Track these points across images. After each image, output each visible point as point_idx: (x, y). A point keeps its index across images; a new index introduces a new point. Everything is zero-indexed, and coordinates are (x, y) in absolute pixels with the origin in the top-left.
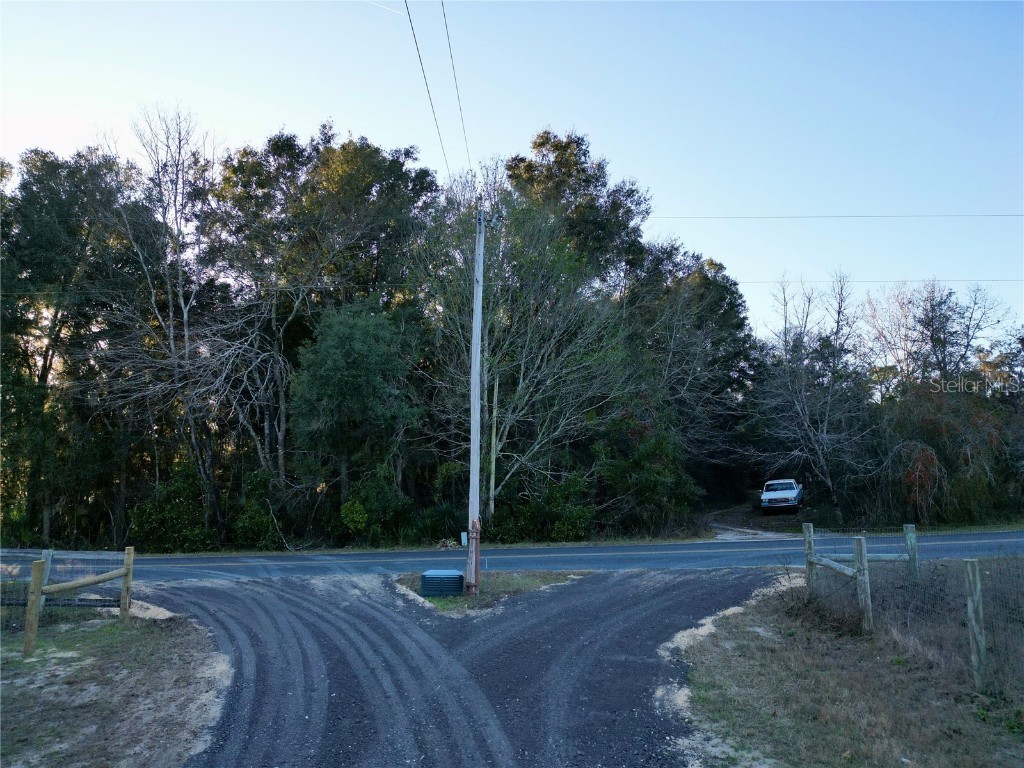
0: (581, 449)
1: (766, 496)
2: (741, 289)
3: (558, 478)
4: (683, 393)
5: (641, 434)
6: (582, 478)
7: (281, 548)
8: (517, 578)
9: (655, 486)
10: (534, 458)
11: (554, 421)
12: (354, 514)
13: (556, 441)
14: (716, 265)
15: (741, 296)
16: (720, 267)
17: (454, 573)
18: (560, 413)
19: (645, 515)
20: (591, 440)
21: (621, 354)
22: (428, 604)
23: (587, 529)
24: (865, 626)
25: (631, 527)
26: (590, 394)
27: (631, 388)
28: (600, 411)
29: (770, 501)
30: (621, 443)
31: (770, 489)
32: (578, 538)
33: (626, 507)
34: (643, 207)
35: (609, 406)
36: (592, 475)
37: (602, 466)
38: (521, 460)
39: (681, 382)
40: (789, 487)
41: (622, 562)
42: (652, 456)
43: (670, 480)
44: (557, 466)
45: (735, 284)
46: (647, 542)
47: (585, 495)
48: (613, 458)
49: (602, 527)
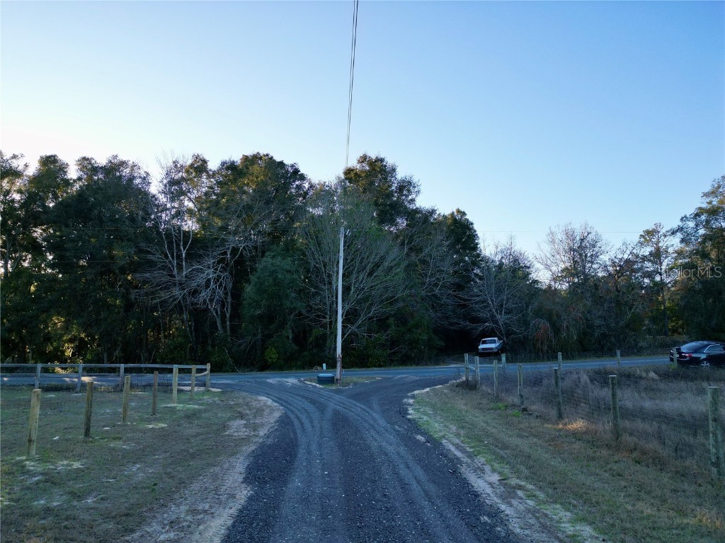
0: (382, 323)
1: (482, 346)
2: (476, 227)
3: (370, 337)
4: (437, 291)
5: (412, 315)
6: (383, 337)
7: (233, 371)
8: (355, 379)
9: (418, 340)
10: (359, 327)
11: (369, 308)
12: (272, 355)
13: (370, 318)
14: (461, 212)
15: (475, 231)
16: (464, 214)
17: (330, 375)
18: (371, 305)
19: (413, 355)
20: (387, 318)
21: (402, 275)
22: (321, 386)
23: (384, 362)
24: (478, 386)
25: (406, 361)
26: (387, 295)
27: (407, 292)
28: (391, 304)
29: (483, 349)
30: (402, 319)
31: (484, 342)
32: (380, 366)
33: (404, 351)
34: (416, 189)
35: (397, 301)
36: (387, 335)
37: (392, 331)
38: (353, 328)
39: (436, 285)
40: (494, 342)
41: (399, 374)
42: (417, 326)
43: (425, 337)
44: (369, 331)
45: (472, 224)
46: (413, 367)
47: (383, 345)
48: (398, 326)
49: (392, 361)
